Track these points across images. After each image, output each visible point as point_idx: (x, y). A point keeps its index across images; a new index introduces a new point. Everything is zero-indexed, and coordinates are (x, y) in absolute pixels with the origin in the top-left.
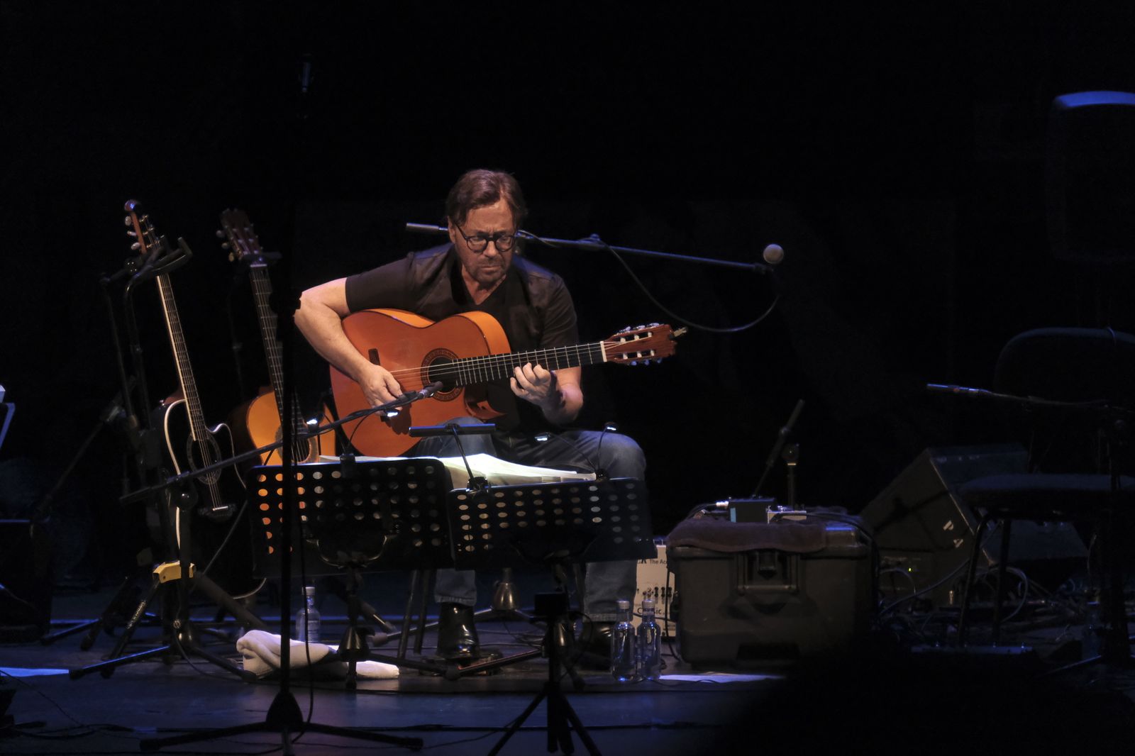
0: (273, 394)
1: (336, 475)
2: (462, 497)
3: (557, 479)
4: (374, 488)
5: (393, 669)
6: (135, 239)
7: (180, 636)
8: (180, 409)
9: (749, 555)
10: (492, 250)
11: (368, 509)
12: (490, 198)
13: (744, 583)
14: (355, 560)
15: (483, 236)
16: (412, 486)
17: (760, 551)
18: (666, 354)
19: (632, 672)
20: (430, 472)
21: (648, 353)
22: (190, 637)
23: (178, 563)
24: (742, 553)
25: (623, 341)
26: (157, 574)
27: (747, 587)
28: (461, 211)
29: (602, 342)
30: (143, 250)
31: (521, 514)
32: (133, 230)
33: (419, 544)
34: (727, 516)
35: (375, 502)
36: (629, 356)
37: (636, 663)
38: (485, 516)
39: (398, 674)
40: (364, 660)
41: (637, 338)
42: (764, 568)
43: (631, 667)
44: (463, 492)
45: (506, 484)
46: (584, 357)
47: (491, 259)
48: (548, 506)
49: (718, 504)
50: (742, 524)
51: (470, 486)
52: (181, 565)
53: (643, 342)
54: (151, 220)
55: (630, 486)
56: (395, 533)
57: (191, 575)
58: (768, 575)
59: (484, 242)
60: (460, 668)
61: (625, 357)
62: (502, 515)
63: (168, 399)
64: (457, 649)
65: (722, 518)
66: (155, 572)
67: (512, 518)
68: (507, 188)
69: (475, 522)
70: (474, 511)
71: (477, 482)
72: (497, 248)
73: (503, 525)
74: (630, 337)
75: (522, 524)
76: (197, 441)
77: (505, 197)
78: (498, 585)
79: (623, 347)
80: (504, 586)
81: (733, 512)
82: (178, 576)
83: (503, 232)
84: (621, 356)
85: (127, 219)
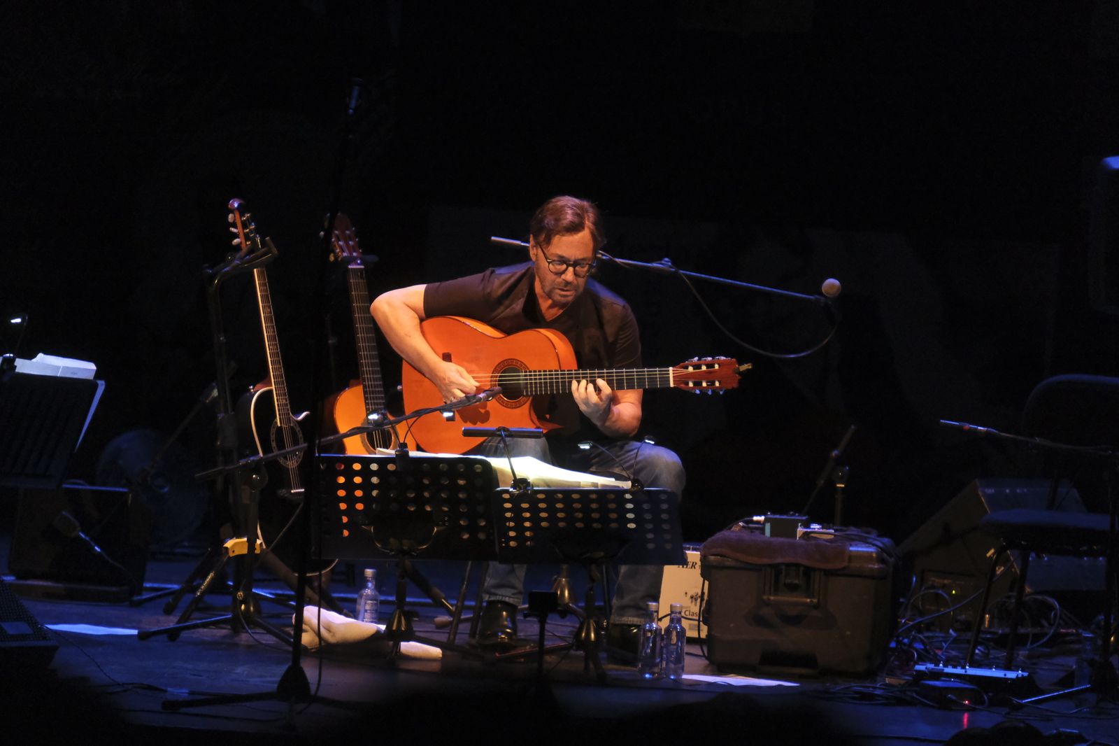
0: (361, 387)
1: (391, 467)
2: (506, 496)
3: (595, 485)
4: (426, 482)
5: (436, 651)
6: (236, 236)
7: (243, 607)
8: (267, 397)
9: (776, 568)
10: (569, 275)
11: (420, 501)
12: (575, 228)
13: (770, 594)
14: (405, 548)
15: (563, 260)
16: (461, 482)
17: (788, 565)
18: (730, 387)
19: (656, 670)
20: (478, 471)
21: (713, 383)
22: (252, 609)
23: (245, 539)
24: (770, 566)
25: (691, 369)
26: (227, 548)
27: (772, 598)
28: (546, 236)
29: (671, 369)
30: (243, 246)
31: (560, 515)
32: (236, 228)
33: (466, 536)
34: (762, 530)
35: (426, 494)
36: (695, 384)
37: (661, 661)
38: (528, 515)
39: (441, 656)
40: (408, 641)
41: (704, 368)
42: (788, 581)
43: (657, 665)
44: (507, 491)
45: (548, 486)
46: (652, 380)
47: (567, 283)
48: (586, 510)
49: (755, 518)
50: (773, 539)
51: (514, 487)
52: (248, 541)
53: (710, 372)
54: (252, 219)
55: (663, 497)
56: (444, 525)
57: (258, 551)
58: (793, 588)
59: (565, 266)
60: (497, 655)
61: (691, 385)
62: (543, 515)
63: (258, 386)
64: (495, 635)
65: (757, 532)
66: (225, 545)
67: (552, 519)
68: (591, 219)
69: (519, 519)
70: (517, 510)
71: (521, 483)
72: (576, 274)
73: (544, 524)
74: (697, 367)
75: (561, 524)
76: (281, 427)
77: (589, 228)
78: (556, 579)
79: (690, 376)
80: (561, 581)
81: (768, 527)
82: (245, 551)
83: (583, 259)
84: (687, 384)
85: (231, 216)
